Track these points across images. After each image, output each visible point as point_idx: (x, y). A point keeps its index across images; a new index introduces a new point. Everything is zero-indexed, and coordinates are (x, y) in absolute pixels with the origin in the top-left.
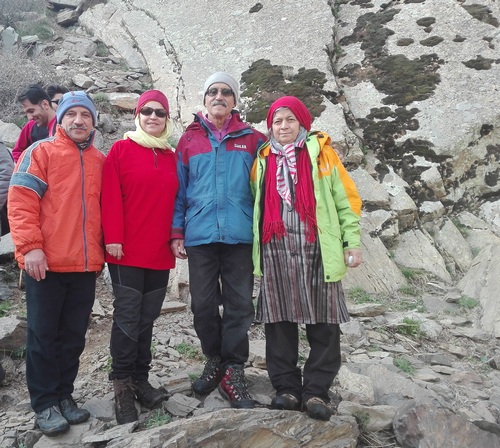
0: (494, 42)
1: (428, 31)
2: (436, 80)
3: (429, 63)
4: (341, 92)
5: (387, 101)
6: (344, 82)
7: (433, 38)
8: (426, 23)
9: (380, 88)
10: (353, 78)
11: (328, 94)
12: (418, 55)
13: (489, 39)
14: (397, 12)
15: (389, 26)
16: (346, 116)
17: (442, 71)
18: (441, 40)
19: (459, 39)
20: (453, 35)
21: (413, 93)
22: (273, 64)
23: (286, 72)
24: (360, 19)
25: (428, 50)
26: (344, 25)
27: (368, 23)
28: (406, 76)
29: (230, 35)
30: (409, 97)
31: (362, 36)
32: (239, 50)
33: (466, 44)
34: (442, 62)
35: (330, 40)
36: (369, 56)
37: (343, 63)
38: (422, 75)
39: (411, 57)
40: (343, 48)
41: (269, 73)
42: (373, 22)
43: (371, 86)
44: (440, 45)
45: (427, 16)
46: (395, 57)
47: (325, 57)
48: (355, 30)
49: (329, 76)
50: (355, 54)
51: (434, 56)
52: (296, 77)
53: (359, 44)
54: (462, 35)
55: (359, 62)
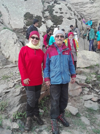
0: (72, 15)
1: (61, 11)
2: (62, 21)
3: (61, 17)
4: (45, 22)
5: (54, 24)
6: (45, 19)
7: (62, 12)
8: (60, 9)
9: (52, 21)
10: (47, 19)
11: (43, 22)
12: (59, 15)
13: (71, 14)
14: (55, 6)
15: (54, 8)
16: (46, 27)
17: (63, 19)
18: (63, 13)
19: (66, 13)
20: (65, 12)
21: (58, 23)
22: (31, 13)
23: (34, 16)
24: (48, 6)
25: (61, 15)
26: (45, 7)
27: (50, 7)
28: (57, 20)
29: (20, 6)
30: (58, 24)
31: (48, 10)
32: (23, 9)
33: (67, 14)
34: (63, 17)
35: (42, 10)
36: (50, 14)
37: (45, 15)
38: (60, 20)
39: (58, 16)
40: (45, 12)
41: (30, 16)
42: (51, 7)
43: (51, 21)
44: (63, 14)
45: (61, 7)
46: (55, 15)
47: (42, 13)
48: (47, 8)
49: (43, 18)
50: (47, 14)
51: (62, 16)
52: (36, 17)
53: (48, 12)
54: (67, 12)
55: (48, 15)
